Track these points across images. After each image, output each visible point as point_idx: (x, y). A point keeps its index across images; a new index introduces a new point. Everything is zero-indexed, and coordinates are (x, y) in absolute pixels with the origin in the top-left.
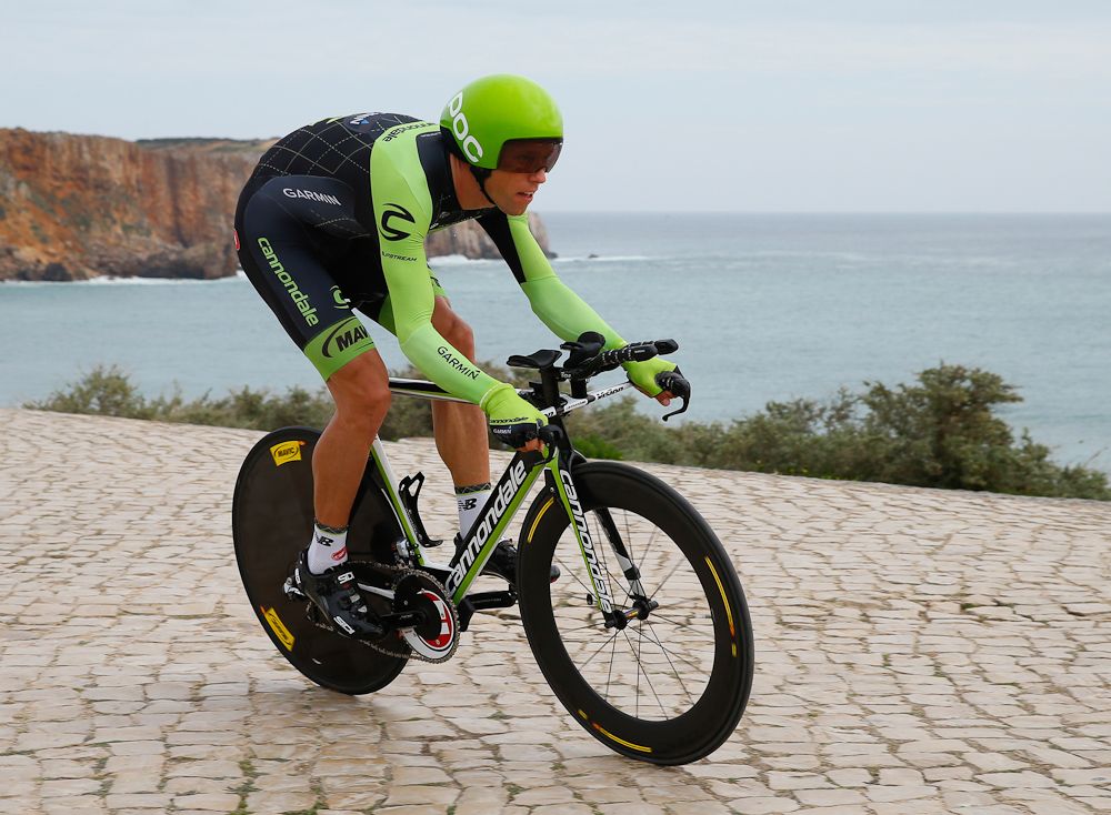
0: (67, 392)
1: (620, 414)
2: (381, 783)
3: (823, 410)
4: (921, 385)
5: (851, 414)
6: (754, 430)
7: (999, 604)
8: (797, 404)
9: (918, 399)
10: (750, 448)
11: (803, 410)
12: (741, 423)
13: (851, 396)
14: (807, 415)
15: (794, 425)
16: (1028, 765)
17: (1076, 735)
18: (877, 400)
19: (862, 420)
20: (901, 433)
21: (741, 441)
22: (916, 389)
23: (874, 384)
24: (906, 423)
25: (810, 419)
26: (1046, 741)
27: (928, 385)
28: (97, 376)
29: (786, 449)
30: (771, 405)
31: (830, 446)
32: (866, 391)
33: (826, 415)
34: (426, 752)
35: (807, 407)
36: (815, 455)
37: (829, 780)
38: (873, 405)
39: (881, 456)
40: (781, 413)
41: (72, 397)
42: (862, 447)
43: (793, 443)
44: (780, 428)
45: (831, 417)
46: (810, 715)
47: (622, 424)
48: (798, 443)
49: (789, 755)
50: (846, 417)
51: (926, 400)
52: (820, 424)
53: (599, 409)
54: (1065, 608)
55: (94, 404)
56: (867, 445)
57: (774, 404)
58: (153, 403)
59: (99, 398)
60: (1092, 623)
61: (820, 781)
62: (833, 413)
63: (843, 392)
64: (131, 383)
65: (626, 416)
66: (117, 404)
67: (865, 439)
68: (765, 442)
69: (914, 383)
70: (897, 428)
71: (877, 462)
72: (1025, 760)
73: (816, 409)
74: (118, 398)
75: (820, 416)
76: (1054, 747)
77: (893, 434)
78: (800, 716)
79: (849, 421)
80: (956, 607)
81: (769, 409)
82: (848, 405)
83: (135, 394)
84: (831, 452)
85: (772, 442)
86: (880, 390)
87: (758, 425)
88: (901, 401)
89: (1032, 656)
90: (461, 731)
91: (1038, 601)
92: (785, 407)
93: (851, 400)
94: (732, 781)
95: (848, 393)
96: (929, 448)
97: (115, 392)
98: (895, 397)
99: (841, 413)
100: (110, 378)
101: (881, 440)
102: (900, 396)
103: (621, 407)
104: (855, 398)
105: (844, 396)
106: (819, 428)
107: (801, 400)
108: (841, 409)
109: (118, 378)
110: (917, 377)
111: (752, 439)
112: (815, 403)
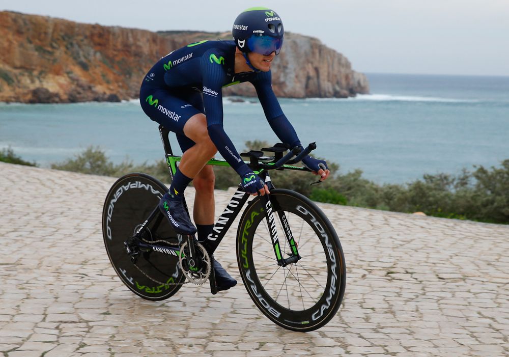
0: (74, 159)
1: (352, 178)
2: (23, 340)
3: (454, 180)
4: (503, 167)
5: (468, 182)
6: (415, 188)
7: (407, 273)
8: (440, 176)
9: (501, 174)
10: (413, 197)
11: (444, 179)
12: (410, 185)
13: (469, 173)
14: (445, 182)
15: (437, 187)
16: (339, 344)
17: (378, 332)
18: (480, 175)
19: (474, 185)
20: (492, 193)
21: (407, 194)
22: (501, 169)
23: (478, 167)
24: (495, 187)
25: (447, 184)
26: (359, 334)
27: (506, 167)
28: (89, 152)
29: (431, 199)
30: (426, 176)
31: (453, 198)
32: (474, 170)
33: (455, 183)
34: (57, 328)
35: (446, 178)
36: (446, 202)
37: (237, 347)
38: (477, 177)
39: (479, 204)
40: (432, 181)
41: (76, 161)
42: (469, 199)
43: (434, 196)
44: (428, 188)
45: (458, 184)
46: (257, 318)
47: (353, 184)
48: (438, 196)
49: (227, 336)
50: (466, 183)
51: (506, 175)
52: (452, 187)
53: (341, 176)
54: (437, 275)
55: (88, 165)
56: (472, 198)
57: (428, 175)
58: (117, 166)
59: (90, 163)
60: (443, 283)
61: (232, 347)
62: (459, 181)
63: (464, 171)
64: (106, 155)
65: (355, 180)
66: (99, 166)
67: (472, 195)
68: (421, 195)
69: (499, 167)
70: (490, 189)
71: (477, 207)
72: (340, 342)
73: (450, 179)
74: (99, 163)
75: (452, 182)
76: (361, 337)
77: (489, 193)
78: (252, 319)
79: (468, 186)
80: (384, 273)
81: (425, 178)
82: (467, 177)
83: (109, 161)
84: (454, 201)
85: (424, 195)
86: (482, 170)
87: (418, 187)
88: (492, 176)
89: (396, 296)
90: (82, 319)
91: (427, 272)
92: (434, 177)
93: (468, 175)
94: (191, 346)
95: (467, 171)
96: (505, 200)
97: (98, 160)
98: (490, 174)
99: (463, 182)
100: (96, 152)
101: (479, 195)
102: (492, 172)
103: (353, 175)
104: (470, 174)
105: (465, 173)
106: (451, 189)
107: (442, 174)
108: (463, 179)
109: (100, 152)
110: (501, 163)
111: (413, 193)
112: (450, 176)
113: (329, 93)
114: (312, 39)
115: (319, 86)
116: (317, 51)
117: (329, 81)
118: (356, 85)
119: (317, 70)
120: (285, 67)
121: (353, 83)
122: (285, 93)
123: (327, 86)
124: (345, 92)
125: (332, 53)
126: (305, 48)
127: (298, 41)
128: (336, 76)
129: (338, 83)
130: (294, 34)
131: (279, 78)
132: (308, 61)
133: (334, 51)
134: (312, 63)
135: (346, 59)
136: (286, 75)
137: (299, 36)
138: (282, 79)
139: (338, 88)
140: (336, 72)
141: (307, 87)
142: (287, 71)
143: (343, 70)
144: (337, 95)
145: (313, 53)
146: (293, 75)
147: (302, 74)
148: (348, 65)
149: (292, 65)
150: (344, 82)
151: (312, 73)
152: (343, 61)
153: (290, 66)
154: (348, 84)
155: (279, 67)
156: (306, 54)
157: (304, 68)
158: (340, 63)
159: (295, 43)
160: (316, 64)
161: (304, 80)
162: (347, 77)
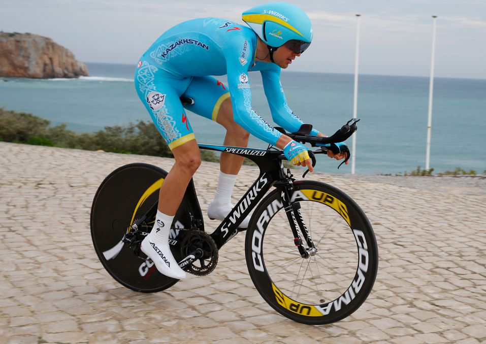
113: (60, 74)
114: (47, 39)
115: (53, 70)
116: (50, 47)
117: (60, 67)
118: (79, 70)
119: (51, 59)
120: (28, 57)
121: (77, 68)
122: (29, 74)
123: (58, 70)
124: (71, 74)
125: (61, 48)
126: (43, 44)
127: (37, 39)
128: (64, 64)
129: (66, 69)
130: (33, 35)
131: (23, 64)
132: (45, 54)
133: (63, 47)
134: (47, 54)
135: (71, 52)
136: (29, 62)
137: (37, 36)
138: (26, 65)
139: (66, 72)
140: (64, 61)
141: (44, 70)
142: (30, 60)
143: (70, 60)
144: (65, 76)
145: (48, 48)
146: (34, 63)
147: (40, 62)
148: (72, 57)
149: (33, 55)
150: (70, 68)
151: (48, 62)
152: (69, 54)
153: (32, 56)
154: (73, 69)
155: (24, 57)
156: (43, 49)
157: (41, 58)
158: (67, 56)
159: (34, 41)
160: (50, 55)
161: (42, 66)
162: (72, 65)
